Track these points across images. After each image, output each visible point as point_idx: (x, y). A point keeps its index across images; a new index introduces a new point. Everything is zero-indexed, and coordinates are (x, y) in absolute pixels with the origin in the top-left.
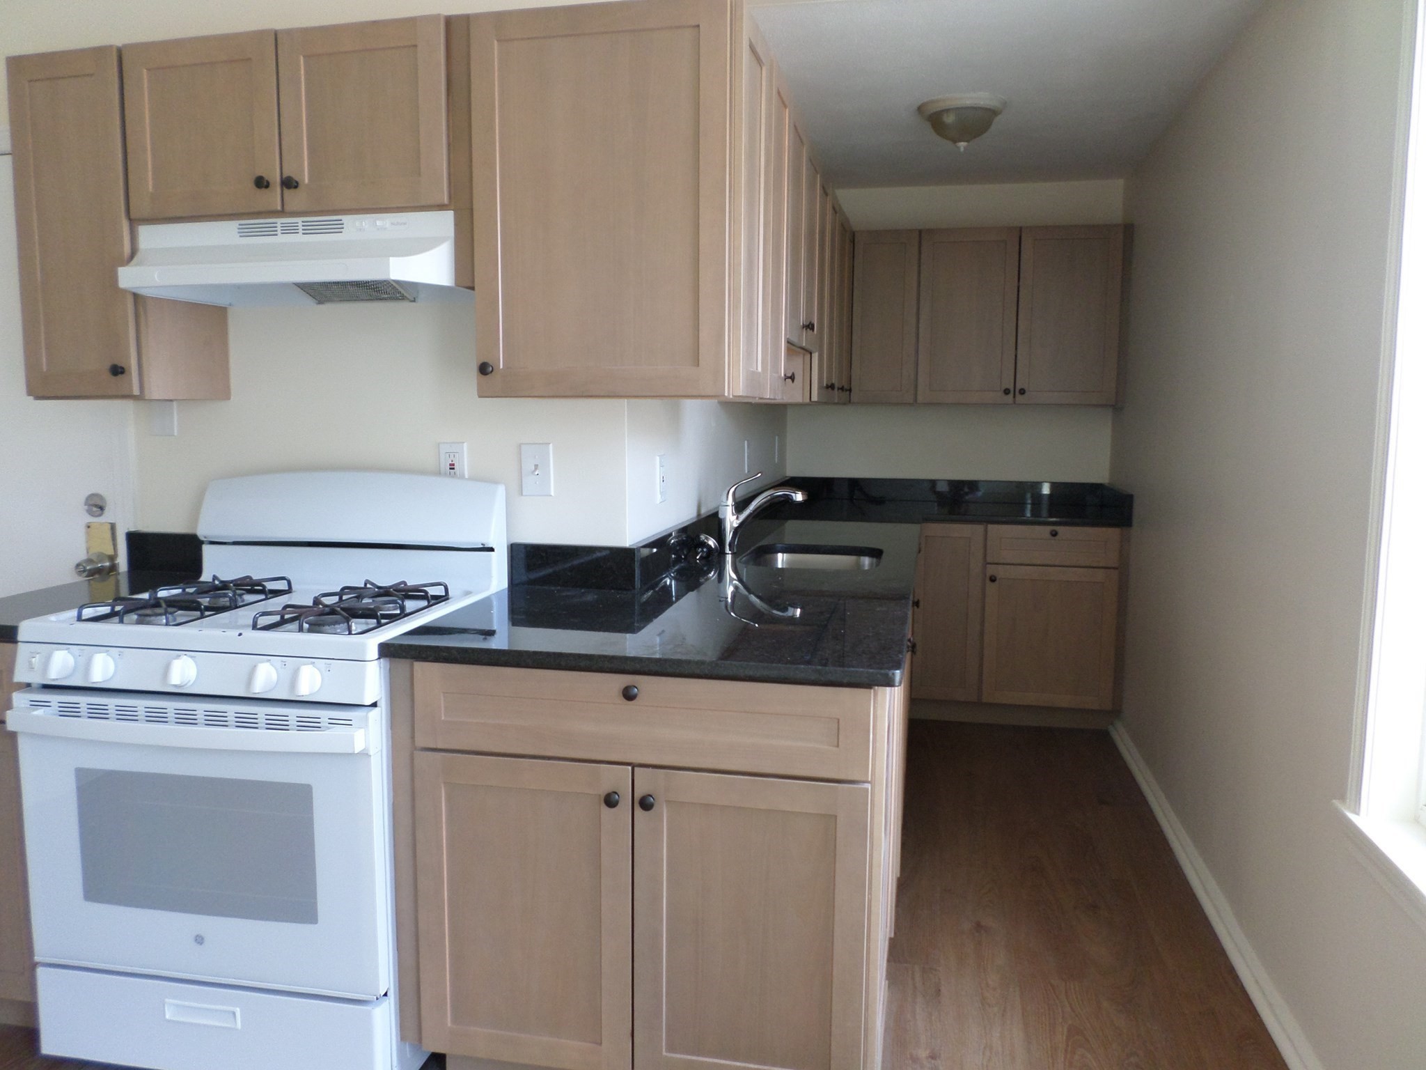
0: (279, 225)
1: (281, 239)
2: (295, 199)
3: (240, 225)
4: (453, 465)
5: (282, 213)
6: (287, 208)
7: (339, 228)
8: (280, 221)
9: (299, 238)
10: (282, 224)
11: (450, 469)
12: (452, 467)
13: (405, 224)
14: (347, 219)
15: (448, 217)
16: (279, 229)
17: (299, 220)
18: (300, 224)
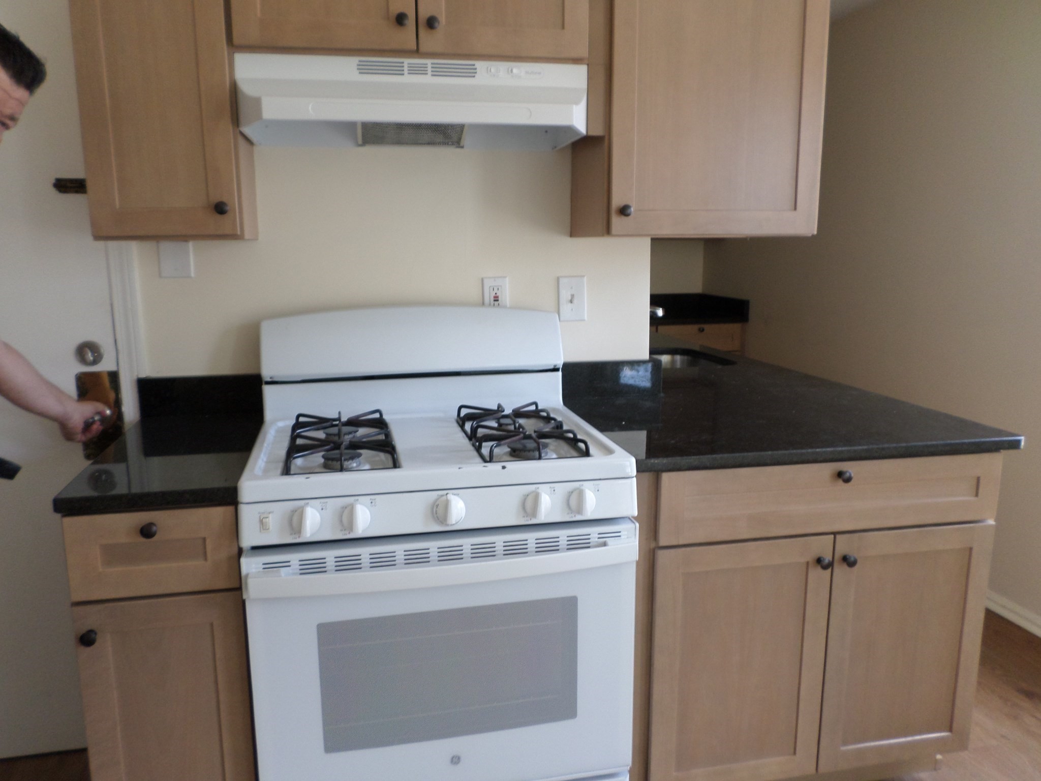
0: (406, 65)
1: (408, 79)
2: (429, 40)
3: (360, 61)
4: (497, 297)
5: (417, 52)
6: (423, 48)
7: (472, 73)
8: (407, 62)
9: (428, 79)
10: (409, 64)
11: (495, 301)
12: (496, 299)
13: (540, 73)
14: (480, 65)
15: (581, 72)
16: (406, 69)
17: (429, 62)
18: (429, 66)
